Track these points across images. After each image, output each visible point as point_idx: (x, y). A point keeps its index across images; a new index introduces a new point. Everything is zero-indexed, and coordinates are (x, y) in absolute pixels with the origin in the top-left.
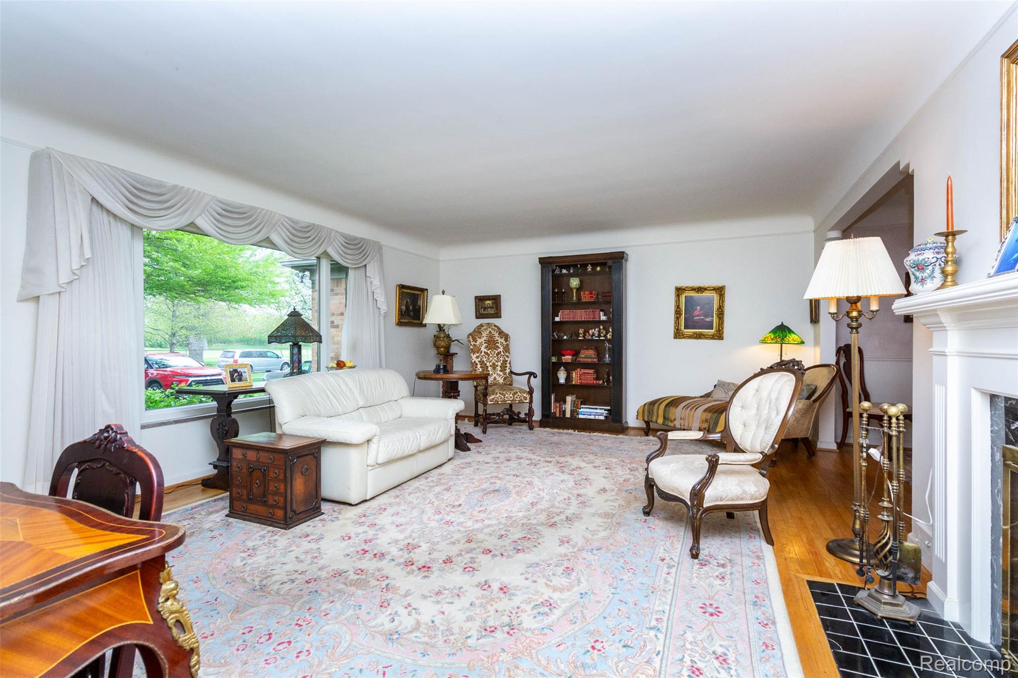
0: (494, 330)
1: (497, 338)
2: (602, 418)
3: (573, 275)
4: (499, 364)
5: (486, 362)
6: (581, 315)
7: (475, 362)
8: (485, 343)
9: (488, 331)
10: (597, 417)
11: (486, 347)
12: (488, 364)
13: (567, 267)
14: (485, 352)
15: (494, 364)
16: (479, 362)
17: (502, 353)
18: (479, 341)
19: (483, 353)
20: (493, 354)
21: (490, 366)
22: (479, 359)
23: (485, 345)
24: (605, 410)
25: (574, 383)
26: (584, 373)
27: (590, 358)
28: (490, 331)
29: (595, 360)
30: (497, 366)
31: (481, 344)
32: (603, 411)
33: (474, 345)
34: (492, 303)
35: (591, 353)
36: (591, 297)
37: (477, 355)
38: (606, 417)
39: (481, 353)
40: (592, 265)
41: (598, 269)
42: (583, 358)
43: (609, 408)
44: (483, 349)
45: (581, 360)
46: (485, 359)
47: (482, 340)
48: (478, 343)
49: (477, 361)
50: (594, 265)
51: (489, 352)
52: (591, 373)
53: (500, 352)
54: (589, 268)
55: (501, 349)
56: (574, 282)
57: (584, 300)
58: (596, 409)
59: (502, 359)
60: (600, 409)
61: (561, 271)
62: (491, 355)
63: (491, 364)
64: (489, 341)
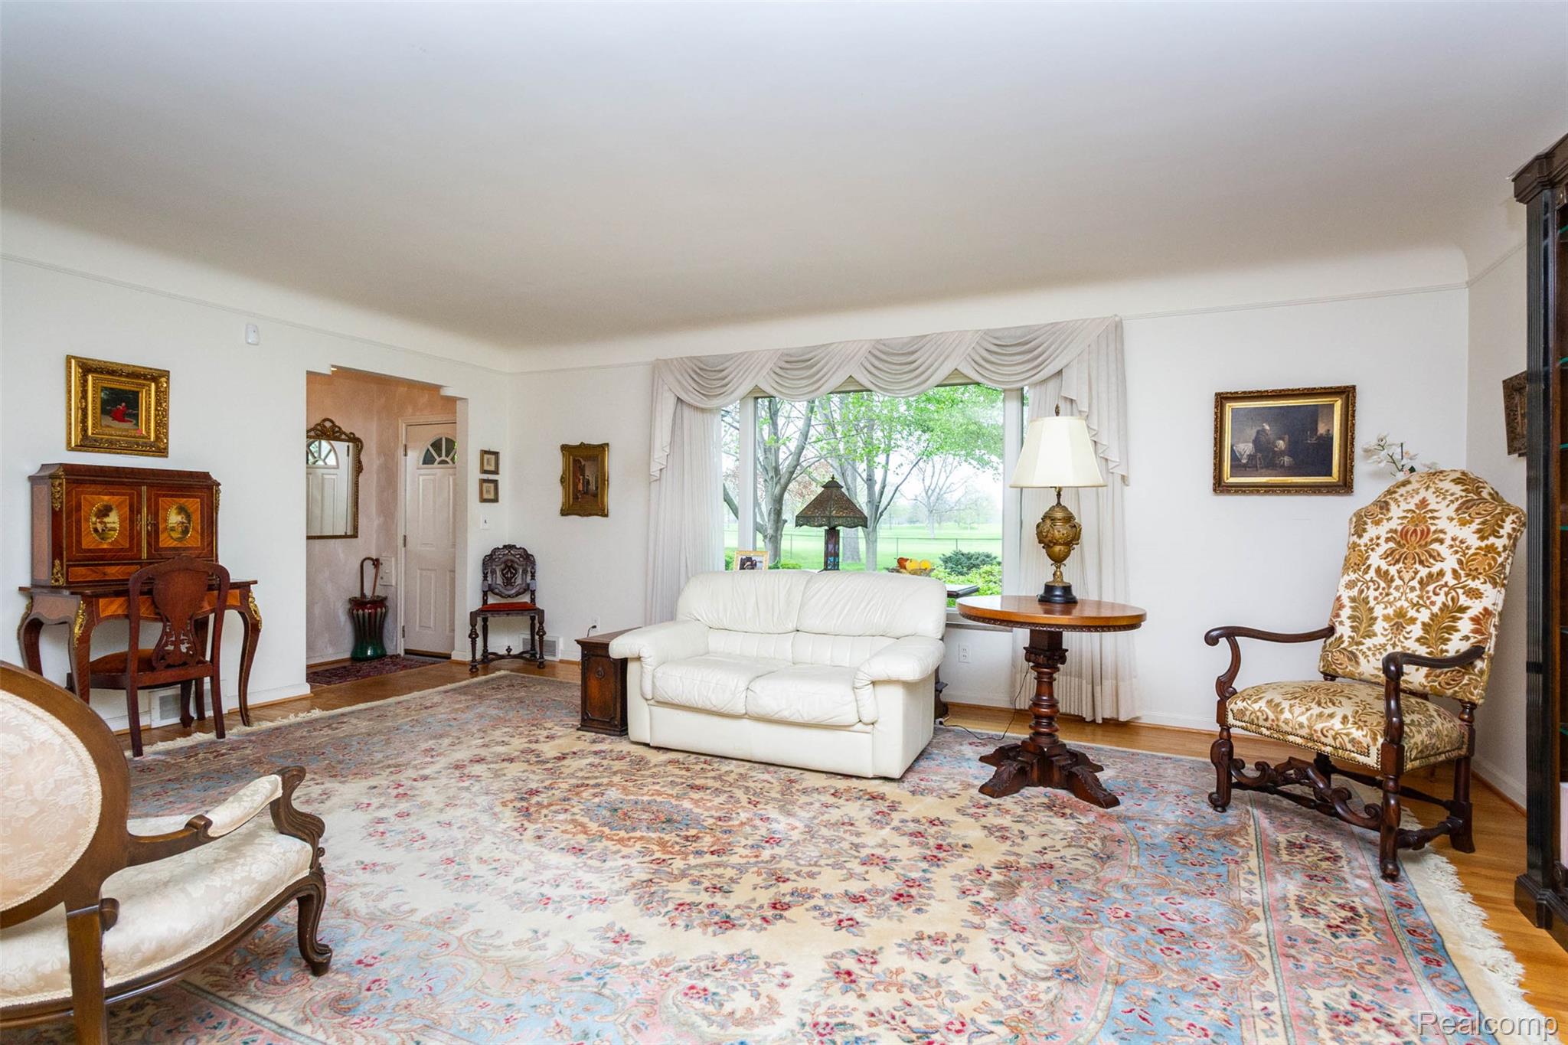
1: (1442, 524)
4: (1424, 616)
5: (1372, 603)
7: (1338, 598)
8: (1388, 540)
9: (1417, 499)
11: (1387, 555)
12: (1379, 611)
14: (1378, 570)
15: (1401, 614)
16: (1353, 600)
17: (1449, 578)
19: (1372, 573)
20: (1407, 577)
21: (1386, 618)
22: (1355, 592)
23: (1385, 547)
28: (1423, 501)
30: (1413, 620)
31: (1374, 543)
37: (1353, 576)
39: (1366, 572)
44: (1375, 560)
46: (1372, 594)
47: (1383, 530)
48: (1364, 541)
49: (1346, 595)
51: (1393, 570)
53: (1441, 573)
55: (1450, 563)
59: (1440, 600)
62: (1398, 582)
63: (1390, 611)
64: (1404, 534)
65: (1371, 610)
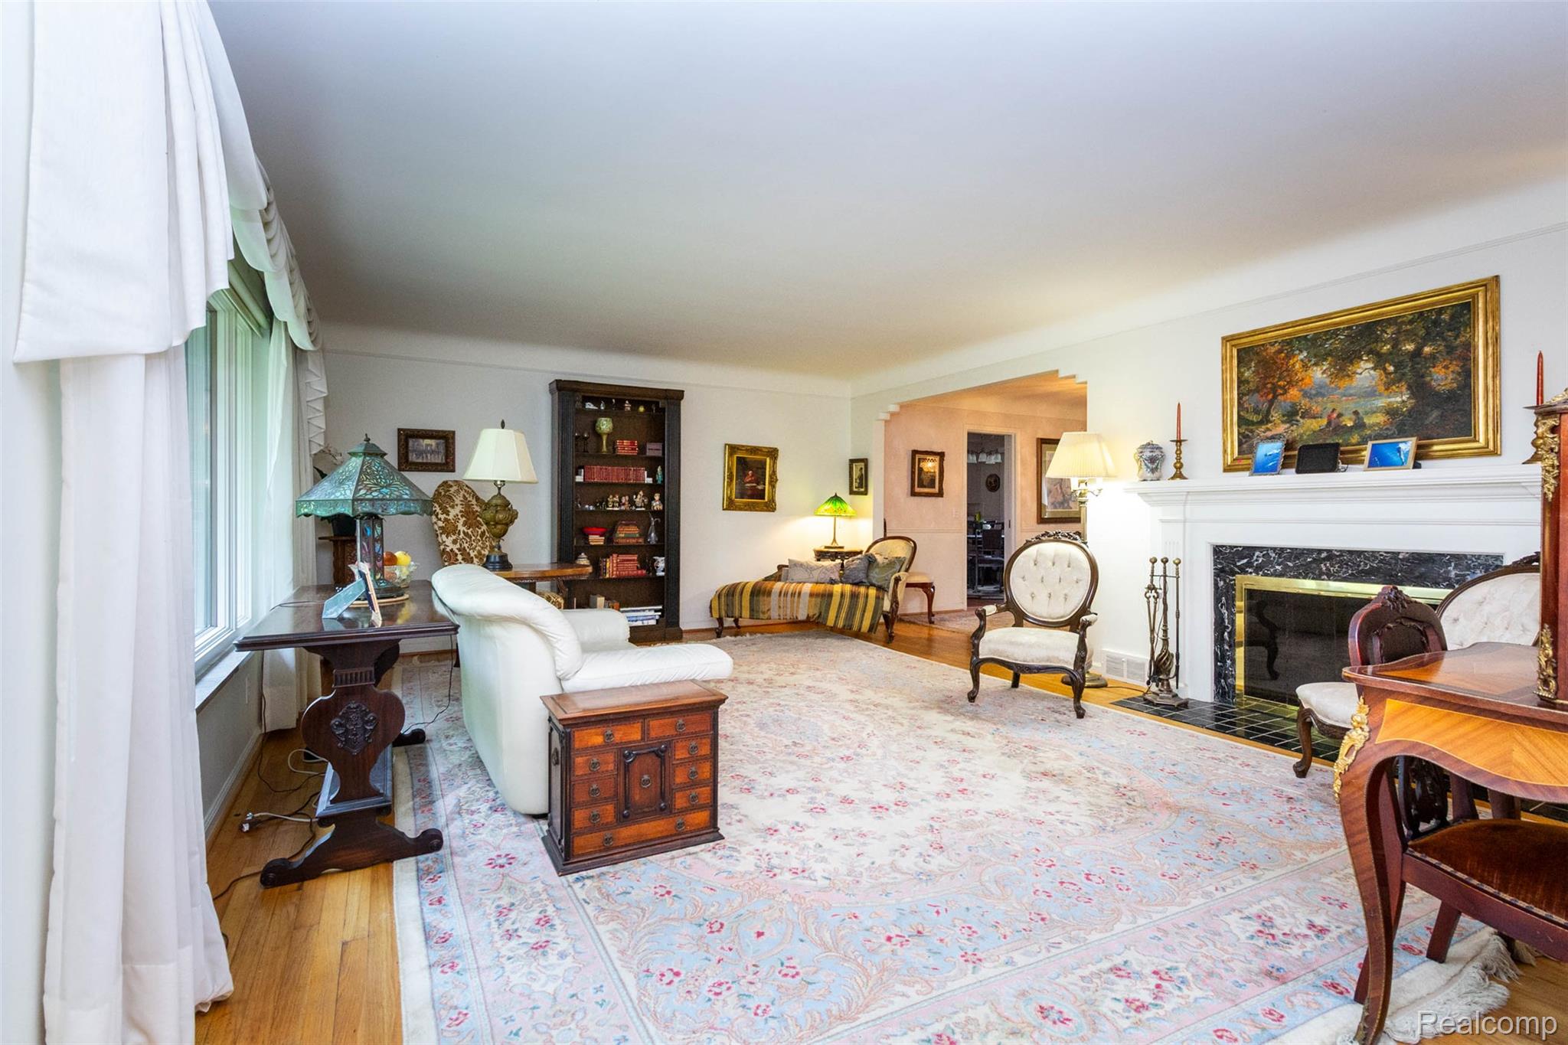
0: (468, 493)
2: (653, 622)
3: (604, 414)
5: (468, 550)
6: (615, 474)
7: (452, 550)
8: (462, 516)
9: (461, 495)
10: (646, 623)
11: (465, 524)
13: (596, 401)
14: (464, 532)
16: (459, 550)
17: (488, 533)
18: (453, 512)
19: (462, 535)
20: (475, 534)
21: (476, 557)
22: (458, 546)
23: (461, 520)
24: (656, 611)
25: (607, 576)
26: (624, 560)
27: (634, 538)
28: (464, 496)
29: (640, 540)
31: (456, 518)
32: (652, 613)
33: (446, 520)
34: (437, 444)
35: (634, 530)
36: (633, 449)
37: (454, 537)
38: (657, 620)
39: (459, 534)
40: (631, 402)
41: (642, 409)
42: (623, 538)
43: (661, 607)
44: (461, 528)
45: (621, 541)
46: (466, 545)
47: (458, 510)
48: (451, 517)
49: (455, 548)
50: (635, 404)
51: (469, 531)
52: (634, 560)
54: (628, 406)
56: (605, 425)
57: (620, 452)
58: (644, 610)
60: (650, 610)
61: (584, 406)
62: (473, 538)
63: (476, 553)
64: (465, 512)
65: (469, 554)
